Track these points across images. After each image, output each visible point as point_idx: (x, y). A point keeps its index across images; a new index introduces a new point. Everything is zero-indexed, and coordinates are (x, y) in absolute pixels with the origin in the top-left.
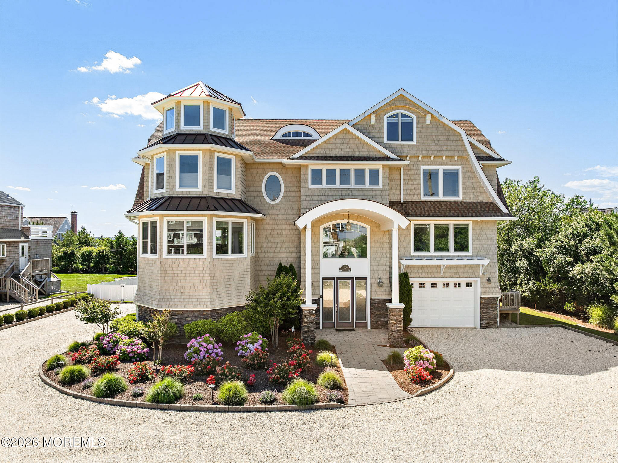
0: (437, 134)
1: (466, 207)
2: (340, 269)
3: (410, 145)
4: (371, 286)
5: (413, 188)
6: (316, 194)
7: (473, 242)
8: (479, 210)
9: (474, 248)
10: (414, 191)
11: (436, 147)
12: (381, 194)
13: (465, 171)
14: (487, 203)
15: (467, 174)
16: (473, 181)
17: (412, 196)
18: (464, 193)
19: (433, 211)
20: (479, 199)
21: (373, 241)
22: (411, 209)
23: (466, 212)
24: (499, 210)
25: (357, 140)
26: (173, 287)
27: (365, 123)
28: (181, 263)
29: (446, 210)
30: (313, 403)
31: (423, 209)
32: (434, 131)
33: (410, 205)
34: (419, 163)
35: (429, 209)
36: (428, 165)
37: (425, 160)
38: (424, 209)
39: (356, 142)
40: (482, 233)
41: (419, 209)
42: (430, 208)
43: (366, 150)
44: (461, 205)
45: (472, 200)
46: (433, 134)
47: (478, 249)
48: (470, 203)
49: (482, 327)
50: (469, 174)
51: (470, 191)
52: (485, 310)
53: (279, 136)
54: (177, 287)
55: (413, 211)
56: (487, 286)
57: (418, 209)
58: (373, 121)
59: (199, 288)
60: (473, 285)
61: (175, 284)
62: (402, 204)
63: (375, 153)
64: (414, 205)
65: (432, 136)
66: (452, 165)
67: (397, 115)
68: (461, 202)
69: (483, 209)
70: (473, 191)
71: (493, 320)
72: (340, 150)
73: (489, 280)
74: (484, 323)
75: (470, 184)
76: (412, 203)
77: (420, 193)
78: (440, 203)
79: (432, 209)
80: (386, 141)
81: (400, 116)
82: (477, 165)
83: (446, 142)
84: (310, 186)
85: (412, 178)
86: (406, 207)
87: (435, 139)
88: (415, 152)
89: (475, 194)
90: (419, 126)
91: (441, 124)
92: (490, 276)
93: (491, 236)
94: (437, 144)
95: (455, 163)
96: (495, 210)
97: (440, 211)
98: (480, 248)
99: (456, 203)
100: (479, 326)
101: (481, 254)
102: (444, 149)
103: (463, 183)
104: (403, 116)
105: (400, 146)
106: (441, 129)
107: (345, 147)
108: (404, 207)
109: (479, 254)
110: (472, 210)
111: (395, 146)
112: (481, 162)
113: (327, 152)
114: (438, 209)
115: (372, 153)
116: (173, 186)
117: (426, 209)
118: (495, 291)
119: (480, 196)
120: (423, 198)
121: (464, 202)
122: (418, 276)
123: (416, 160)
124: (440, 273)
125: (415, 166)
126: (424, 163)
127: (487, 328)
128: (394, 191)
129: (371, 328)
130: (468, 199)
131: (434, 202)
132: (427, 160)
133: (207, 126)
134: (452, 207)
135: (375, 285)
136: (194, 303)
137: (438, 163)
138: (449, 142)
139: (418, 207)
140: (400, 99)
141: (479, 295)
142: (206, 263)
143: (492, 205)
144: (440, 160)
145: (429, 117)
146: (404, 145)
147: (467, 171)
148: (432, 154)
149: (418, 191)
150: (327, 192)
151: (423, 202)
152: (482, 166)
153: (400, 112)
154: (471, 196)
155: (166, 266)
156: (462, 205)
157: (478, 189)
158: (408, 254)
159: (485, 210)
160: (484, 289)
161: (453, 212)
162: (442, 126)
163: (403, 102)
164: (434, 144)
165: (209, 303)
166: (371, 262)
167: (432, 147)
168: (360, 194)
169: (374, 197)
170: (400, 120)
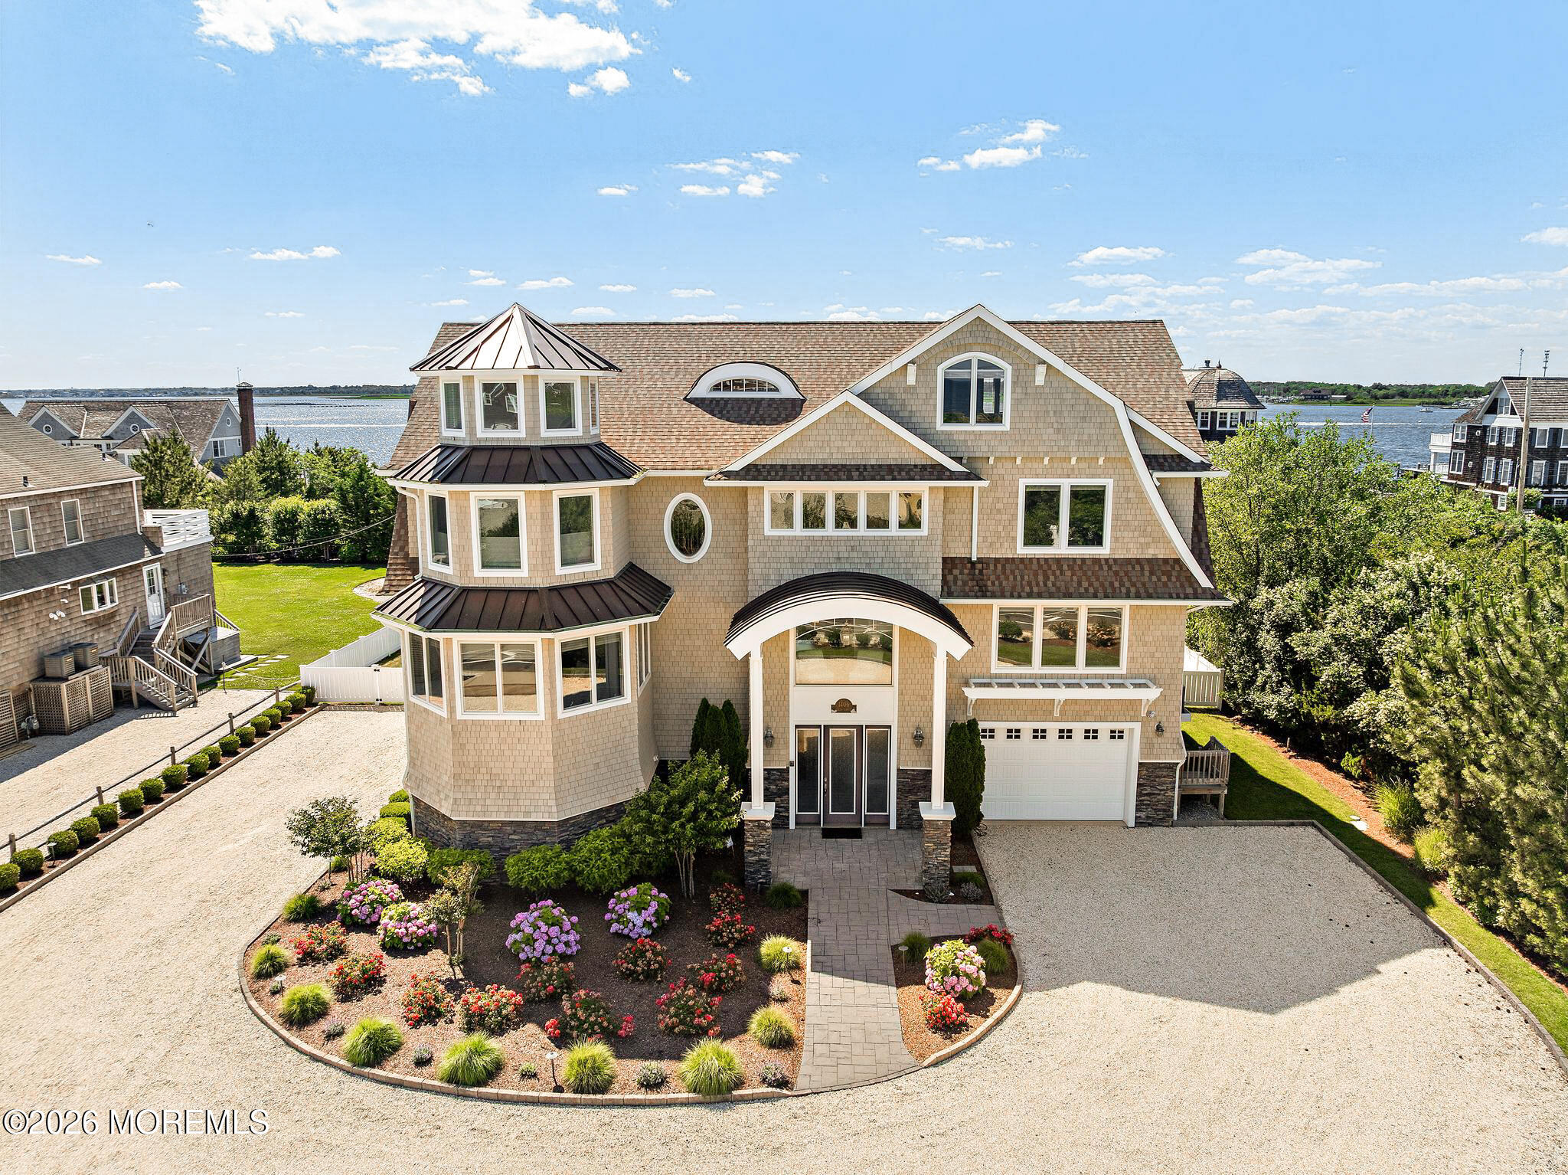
0: (1059, 408)
1: (1116, 573)
2: (833, 708)
3: (995, 432)
4: (899, 743)
5: (1000, 528)
6: (781, 549)
7: (1130, 647)
8: (1147, 579)
9: (1131, 660)
10: (1003, 534)
11: (1055, 437)
12: (926, 549)
13: (1121, 489)
14: (1166, 561)
15: (1124, 495)
16: (1138, 511)
17: (998, 545)
18: (1115, 539)
19: (1041, 584)
20: (1150, 553)
21: (906, 649)
22: (993, 578)
23: (1117, 584)
24: (1191, 578)
25: (874, 426)
26: (480, 776)
27: (894, 384)
28: (493, 728)
29: (1072, 580)
30: (730, 1090)
31: (1019, 578)
32: (1052, 402)
33: (992, 567)
34: (1015, 471)
35: (1032, 577)
36: (1037, 476)
37: (1029, 465)
38: (1022, 578)
39: (871, 432)
40: (1152, 628)
41: (1011, 578)
42: (1036, 575)
43: (894, 449)
44: (1105, 567)
45: (1134, 553)
46: (1050, 408)
47: (1140, 660)
48: (1128, 561)
49: (1139, 823)
50: (1131, 495)
51: (1131, 535)
52: (1149, 790)
53: (702, 391)
54: (487, 777)
55: (997, 583)
56: (1155, 740)
57: (1007, 579)
58: (911, 380)
59: (532, 777)
60: (1125, 735)
61: (483, 770)
62: (973, 564)
63: (913, 455)
64: (999, 566)
65: (1047, 412)
66: (1093, 476)
67: (966, 364)
68: (1107, 560)
69: (1154, 579)
70: (1136, 534)
71: (1164, 810)
72: (835, 450)
73: (1159, 729)
74: (1143, 815)
75: (1130, 518)
76: (997, 560)
77: (1014, 539)
78: (1059, 561)
79: (1041, 578)
80: (940, 426)
81: (974, 365)
82: (1148, 481)
83: (1080, 425)
84: (769, 531)
85: (999, 506)
86: (981, 572)
87: (1053, 420)
88: (1006, 449)
89: (1142, 540)
90: (1019, 390)
91: (1069, 384)
92: (1164, 719)
93: (1171, 634)
94: (1058, 431)
95: (1100, 471)
96: (1183, 579)
97: (1058, 584)
98: (1145, 660)
99: (1096, 561)
100: (1131, 823)
101: (1146, 671)
102: (1073, 443)
103: (1115, 518)
104: (983, 364)
105: (972, 437)
106: (1069, 396)
107: (846, 444)
108: (977, 572)
109: (1141, 671)
110: (1130, 580)
111: (962, 438)
112: (1157, 474)
113: (805, 456)
114: (1052, 578)
115: (907, 456)
116: (468, 567)
117: (1026, 577)
118: (1171, 752)
119: (1152, 545)
120: (1023, 551)
121: (1115, 560)
122: (1005, 718)
123: (1008, 465)
124: (1051, 712)
125: (1006, 477)
126: (1026, 471)
127: (1150, 825)
128: (957, 533)
129: (898, 828)
130: (1125, 551)
131: (1046, 560)
132: (1036, 465)
133: (533, 429)
134: (1085, 574)
135: (909, 741)
136: (523, 808)
137: (1059, 471)
138: (1085, 425)
139: (1008, 572)
140: (975, 328)
141: (1136, 759)
142: (543, 729)
143: (1177, 567)
144: (1064, 464)
145: (1041, 370)
146: (981, 433)
147: (1127, 489)
148: (1046, 454)
149: (1012, 534)
150: (805, 543)
151: (1022, 560)
152: (1158, 484)
153: (975, 356)
154: (1131, 545)
155: (463, 734)
156: (1110, 568)
157: (1149, 529)
158: (984, 671)
159: (1159, 580)
160: (1147, 746)
161: (1085, 584)
162: (1072, 390)
163: (982, 334)
164: (1051, 431)
165: (554, 809)
166: (901, 693)
167: (1045, 437)
168: (879, 549)
169: (910, 554)
170: (974, 375)
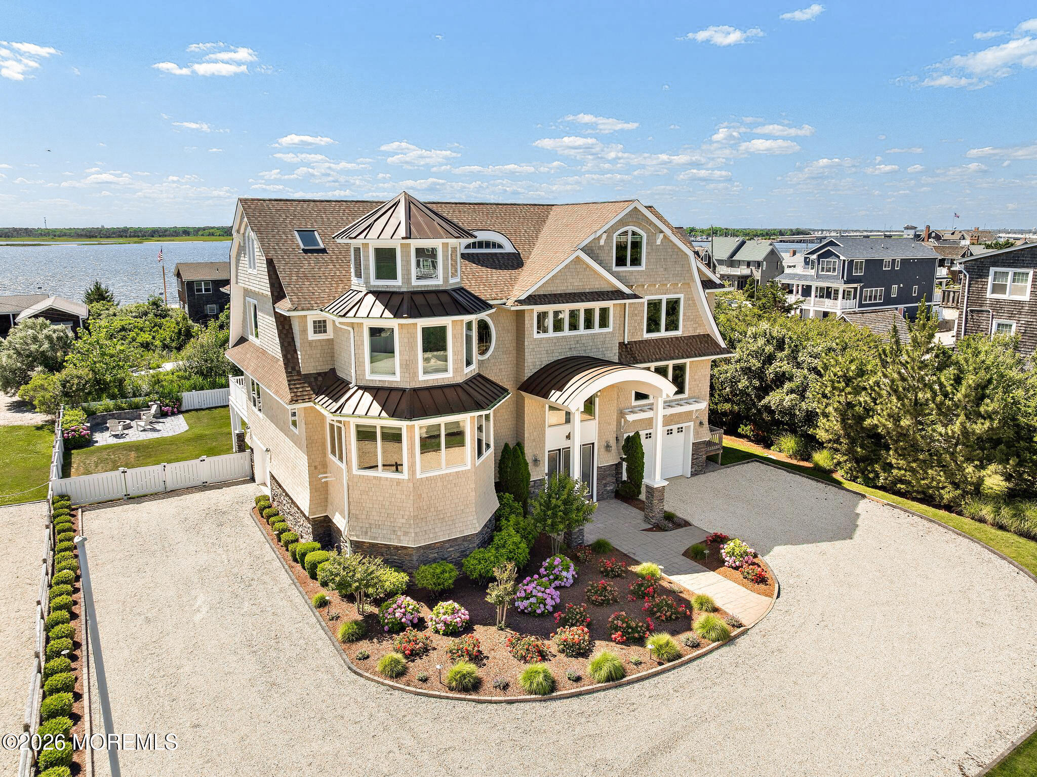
0: (666, 257)
1: (687, 344)
2: (567, 437)
3: (638, 271)
4: (598, 452)
5: (637, 325)
6: (542, 345)
7: (689, 383)
8: (700, 346)
9: (690, 389)
10: (638, 328)
11: (662, 273)
12: (611, 339)
13: (686, 299)
14: (704, 336)
15: (689, 302)
16: (693, 311)
17: (636, 334)
18: (684, 326)
19: (659, 353)
20: (698, 332)
21: (602, 397)
22: (637, 352)
23: (689, 350)
24: (716, 344)
25: (588, 269)
26: (430, 514)
27: (593, 245)
28: (439, 480)
29: (670, 350)
30: (727, 634)
31: (648, 351)
32: (663, 254)
33: (635, 346)
34: (644, 292)
36: (652, 294)
37: (650, 288)
38: (650, 351)
39: (586, 273)
40: (698, 371)
41: (645, 351)
42: (655, 349)
43: (597, 283)
44: (682, 341)
45: (692, 333)
46: (662, 257)
47: (693, 389)
48: (692, 337)
49: (693, 474)
50: (691, 302)
51: (690, 323)
52: (696, 456)
54: (435, 513)
55: (640, 355)
56: (699, 431)
57: (643, 352)
58: (602, 242)
59: (462, 508)
60: (683, 429)
61: (432, 510)
62: (626, 345)
63: (606, 286)
64: (638, 346)
65: (661, 259)
66: (676, 293)
67: (626, 233)
68: (682, 337)
69: (702, 345)
70: (692, 323)
71: (702, 466)
72: (569, 284)
73: (700, 423)
74: (694, 470)
75: (690, 314)
76: (636, 342)
77: (643, 329)
78: (665, 340)
79: (657, 350)
80: (615, 268)
81: (630, 233)
82: (702, 293)
83: (674, 266)
84: (536, 336)
85: (636, 312)
86: (630, 349)
87: (663, 263)
88: (643, 280)
89: (694, 326)
90: (649, 247)
91: (670, 244)
92: (702, 420)
93: (705, 373)
94: (665, 269)
95: (679, 290)
96: (714, 345)
97: (665, 352)
98: (695, 388)
99: (677, 338)
100: (689, 475)
101: (695, 394)
102: (670, 275)
103: (684, 315)
104: (634, 233)
105: (630, 275)
106: (671, 250)
107: (574, 280)
109: (693, 395)
110: (693, 347)
111: (624, 275)
112: (707, 291)
113: (555, 288)
114: (662, 350)
115: (603, 286)
116: (415, 374)
118: (704, 435)
119: (699, 328)
120: (647, 336)
121: (685, 337)
123: (640, 289)
126: (649, 292)
127: (697, 474)
129: (598, 501)
130: (688, 332)
131: (656, 340)
132: (653, 288)
133: (446, 279)
134: (674, 346)
135: (603, 450)
136: (459, 529)
137: (663, 291)
138: (676, 266)
139: (642, 348)
140: (633, 213)
141: (691, 441)
142: (469, 475)
143: (711, 339)
144: (664, 287)
145: (661, 236)
146: (632, 272)
147: (690, 299)
148: (658, 282)
149: (642, 327)
150: (554, 341)
151: (646, 341)
152: (707, 296)
153: (630, 228)
154: (690, 329)
156: (684, 341)
157: (697, 320)
158: (629, 404)
160: (696, 433)
161: (677, 351)
162: (671, 247)
163: (635, 216)
164: (662, 269)
166: (599, 423)
167: (660, 273)
168: (590, 341)
169: (604, 342)
170: (630, 238)
